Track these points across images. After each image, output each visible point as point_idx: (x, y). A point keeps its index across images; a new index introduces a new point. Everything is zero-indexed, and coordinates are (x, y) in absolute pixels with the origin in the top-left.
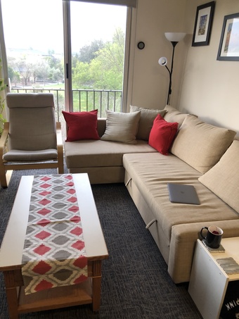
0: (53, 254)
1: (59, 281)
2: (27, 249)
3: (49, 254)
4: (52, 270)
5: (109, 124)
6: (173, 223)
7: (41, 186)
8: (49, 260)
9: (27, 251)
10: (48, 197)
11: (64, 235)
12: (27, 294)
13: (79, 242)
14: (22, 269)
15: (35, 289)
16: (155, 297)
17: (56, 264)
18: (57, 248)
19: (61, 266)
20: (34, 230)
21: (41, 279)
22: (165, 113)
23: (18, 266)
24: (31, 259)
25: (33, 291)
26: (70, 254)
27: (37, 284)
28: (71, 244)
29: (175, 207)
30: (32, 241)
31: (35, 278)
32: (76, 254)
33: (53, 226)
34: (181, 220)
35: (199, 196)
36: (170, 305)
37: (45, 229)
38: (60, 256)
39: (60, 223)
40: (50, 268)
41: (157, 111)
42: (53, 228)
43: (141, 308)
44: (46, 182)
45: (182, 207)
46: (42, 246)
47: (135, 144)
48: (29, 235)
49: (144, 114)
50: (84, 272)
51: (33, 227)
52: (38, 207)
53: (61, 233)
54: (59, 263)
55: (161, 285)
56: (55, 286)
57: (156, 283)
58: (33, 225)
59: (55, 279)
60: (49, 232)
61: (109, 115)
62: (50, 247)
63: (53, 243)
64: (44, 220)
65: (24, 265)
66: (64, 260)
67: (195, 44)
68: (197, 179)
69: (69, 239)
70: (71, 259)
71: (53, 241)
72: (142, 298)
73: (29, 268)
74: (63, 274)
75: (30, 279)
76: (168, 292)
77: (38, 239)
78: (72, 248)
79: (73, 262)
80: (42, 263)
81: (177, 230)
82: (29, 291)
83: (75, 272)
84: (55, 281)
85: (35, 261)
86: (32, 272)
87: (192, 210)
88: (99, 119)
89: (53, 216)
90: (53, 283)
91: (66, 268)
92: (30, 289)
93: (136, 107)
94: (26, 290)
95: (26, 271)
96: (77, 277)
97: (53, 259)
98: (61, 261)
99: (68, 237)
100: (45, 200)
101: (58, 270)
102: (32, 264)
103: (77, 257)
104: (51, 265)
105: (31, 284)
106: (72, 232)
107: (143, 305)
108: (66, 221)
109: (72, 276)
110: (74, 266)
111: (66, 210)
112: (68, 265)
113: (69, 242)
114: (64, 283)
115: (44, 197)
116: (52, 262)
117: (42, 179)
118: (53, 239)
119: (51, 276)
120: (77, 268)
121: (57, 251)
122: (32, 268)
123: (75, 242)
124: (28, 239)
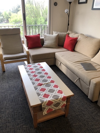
0: (52, 97)
1: (56, 108)
2: (40, 96)
3: (50, 97)
4: (53, 104)
5: (46, 40)
6: (91, 78)
7: (30, 69)
8: (51, 99)
9: (40, 97)
10: (35, 73)
11: (52, 88)
12: (44, 115)
13: (59, 91)
14: (42, 105)
15: (47, 112)
16: (86, 108)
17: (55, 101)
18: (52, 94)
19: (57, 101)
20: (38, 88)
21: (49, 108)
22: (69, 34)
23: (40, 104)
24: (44, 100)
25: (46, 113)
26: (59, 96)
27: (47, 110)
28: (57, 92)
29: (88, 72)
30: (39, 93)
31: (46, 108)
32: (61, 96)
33: (45, 85)
34: (93, 77)
35: (95, 67)
36: (93, 110)
37: (42, 87)
38: (55, 97)
39: (47, 84)
40: (53, 103)
41: (65, 33)
42: (45, 86)
43: (83, 113)
44: (31, 67)
45: (91, 72)
46: (45, 94)
47: (58, 48)
48: (37, 90)
49: (60, 35)
50: (65, 103)
51: (36, 87)
52: (34, 78)
53: (50, 88)
54: (56, 100)
55: (86, 103)
56: (54, 110)
57: (84, 103)
58: (36, 86)
59: (54, 107)
60: (44, 88)
61: (45, 36)
62: (49, 94)
63: (49, 93)
64: (39, 83)
65: (43, 103)
66: (58, 99)
67: (79, 3)
68: (90, 60)
69: (55, 90)
70: (61, 98)
71: (48, 92)
72: (81, 109)
73: (45, 104)
74: (57, 104)
75: (45, 108)
76: (90, 106)
77: (42, 92)
78: (58, 93)
79: (61, 99)
80: (49, 101)
81: (94, 81)
82: (45, 113)
83: (61, 103)
84: (54, 108)
85: (46, 101)
86: (46, 106)
87: (95, 73)
88: (41, 38)
89: (42, 81)
90: (53, 109)
91: (59, 102)
92: (45, 112)
93: (56, 32)
94: (43, 113)
95: (44, 105)
96: (62, 105)
97: (53, 99)
98: (57, 99)
99: (54, 89)
100: (34, 75)
101: (56, 103)
102: (46, 102)
103: (62, 97)
104: (53, 101)
105: (45, 110)
106: (54, 87)
107: (83, 112)
108: (49, 83)
109: (60, 105)
110: (61, 101)
111: (46, 78)
112: (59, 101)
113: (55, 91)
114: (57, 108)
115: (34, 74)
116: (53, 100)
117: (28, 66)
118: (48, 91)
119: (52, 106)
120: (62, 101)
121: (53, 95)
122: (46, 104)
123: (58, 91)
124: (38, 92)
